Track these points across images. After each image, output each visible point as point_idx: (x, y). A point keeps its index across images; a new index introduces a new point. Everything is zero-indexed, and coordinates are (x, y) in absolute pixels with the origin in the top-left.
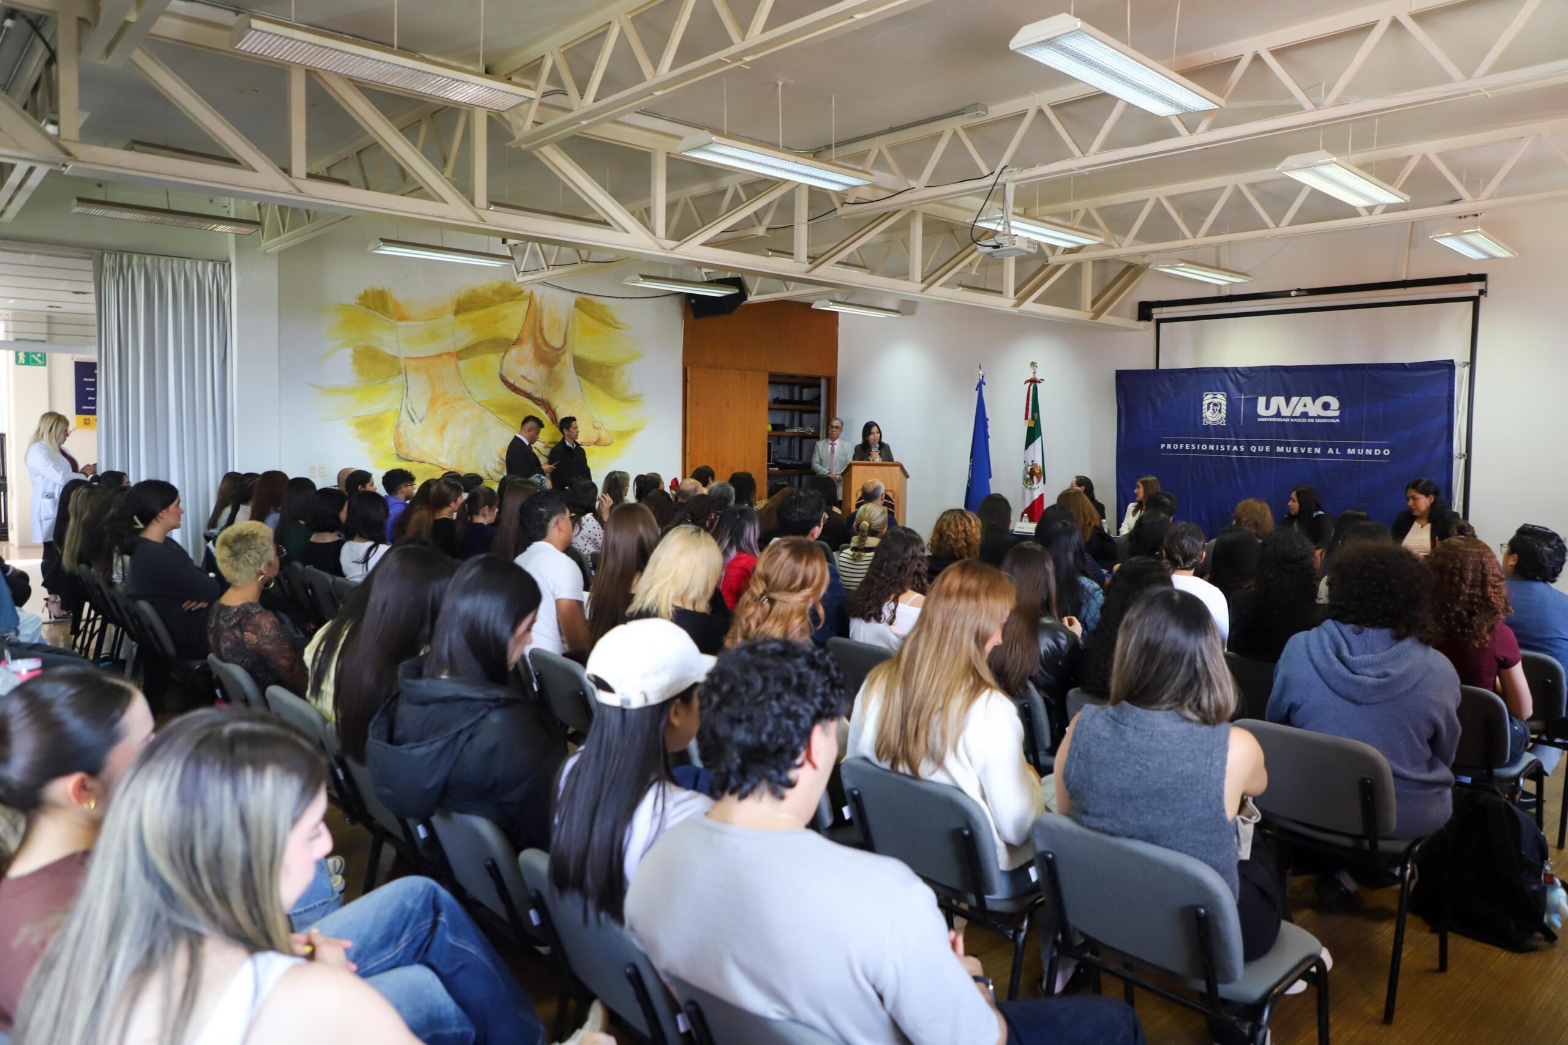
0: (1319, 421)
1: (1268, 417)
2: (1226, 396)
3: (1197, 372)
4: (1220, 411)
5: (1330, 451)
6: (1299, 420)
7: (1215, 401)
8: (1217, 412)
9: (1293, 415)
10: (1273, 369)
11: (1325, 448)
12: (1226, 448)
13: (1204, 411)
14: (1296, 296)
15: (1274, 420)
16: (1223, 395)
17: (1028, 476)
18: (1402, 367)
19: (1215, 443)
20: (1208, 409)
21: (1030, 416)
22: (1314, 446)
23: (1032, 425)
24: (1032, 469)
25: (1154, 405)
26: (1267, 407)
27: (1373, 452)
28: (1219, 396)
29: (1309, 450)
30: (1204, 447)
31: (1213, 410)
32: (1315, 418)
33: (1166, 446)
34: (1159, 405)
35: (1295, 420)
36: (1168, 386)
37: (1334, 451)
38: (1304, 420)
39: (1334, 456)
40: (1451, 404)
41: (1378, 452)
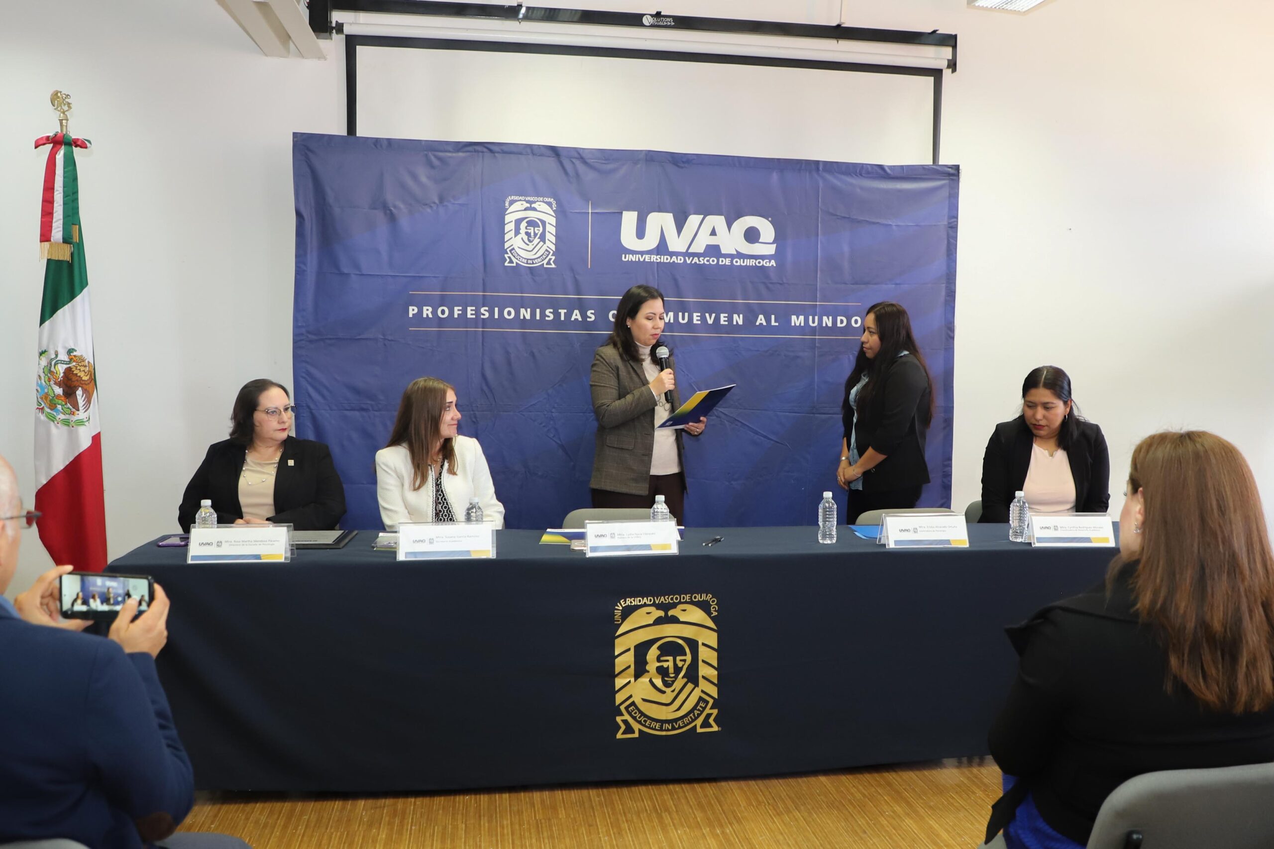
0: (738, 262)
1: (642, 253)
2: (554, 205)
3: (491, 151)
4: (543, 238)
5: (761, 320)
6: (703, 261)
7: (532, 215)
8: (537, 240)
9: (690, 251)
10: (652, 158)
11: (750, 314)
12: (557, 315)
13: (507, 237)
14: (652, 26)
15: (654, 258)
16: (549, 204)
17: (59, 391)
18: (880, 172)
19: (533, 305)
20: (517, 232)
21: (57, 233)
22: (732, 310)
23: (64, 254)
24: (68, 371)
25: (392, 218)
26: (641, 233)
27: (834, 322)
28: (541, 206)
29: (723, 319)
30: (509, 313)
31: (528, 234)
32: (732, 256)
33: (420, 311)
34: (404, 222)
35: (696, 260)
36: (424, 179)
37: (768, 320)
38: (713, 261)
39: (768, 328)
40: (952, 241)
41: (842, 322)
